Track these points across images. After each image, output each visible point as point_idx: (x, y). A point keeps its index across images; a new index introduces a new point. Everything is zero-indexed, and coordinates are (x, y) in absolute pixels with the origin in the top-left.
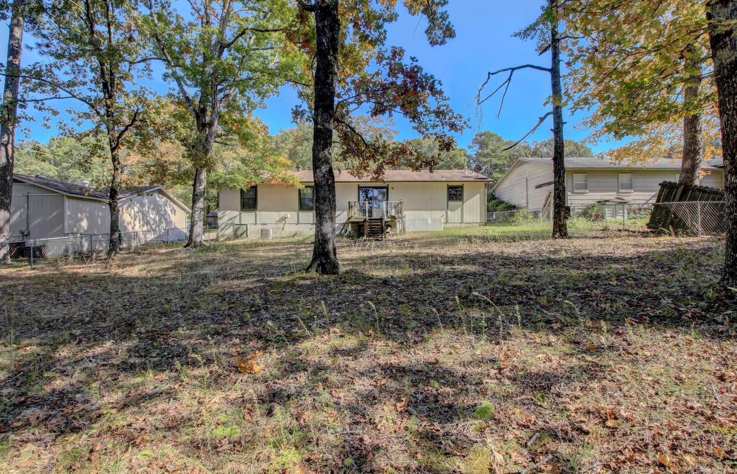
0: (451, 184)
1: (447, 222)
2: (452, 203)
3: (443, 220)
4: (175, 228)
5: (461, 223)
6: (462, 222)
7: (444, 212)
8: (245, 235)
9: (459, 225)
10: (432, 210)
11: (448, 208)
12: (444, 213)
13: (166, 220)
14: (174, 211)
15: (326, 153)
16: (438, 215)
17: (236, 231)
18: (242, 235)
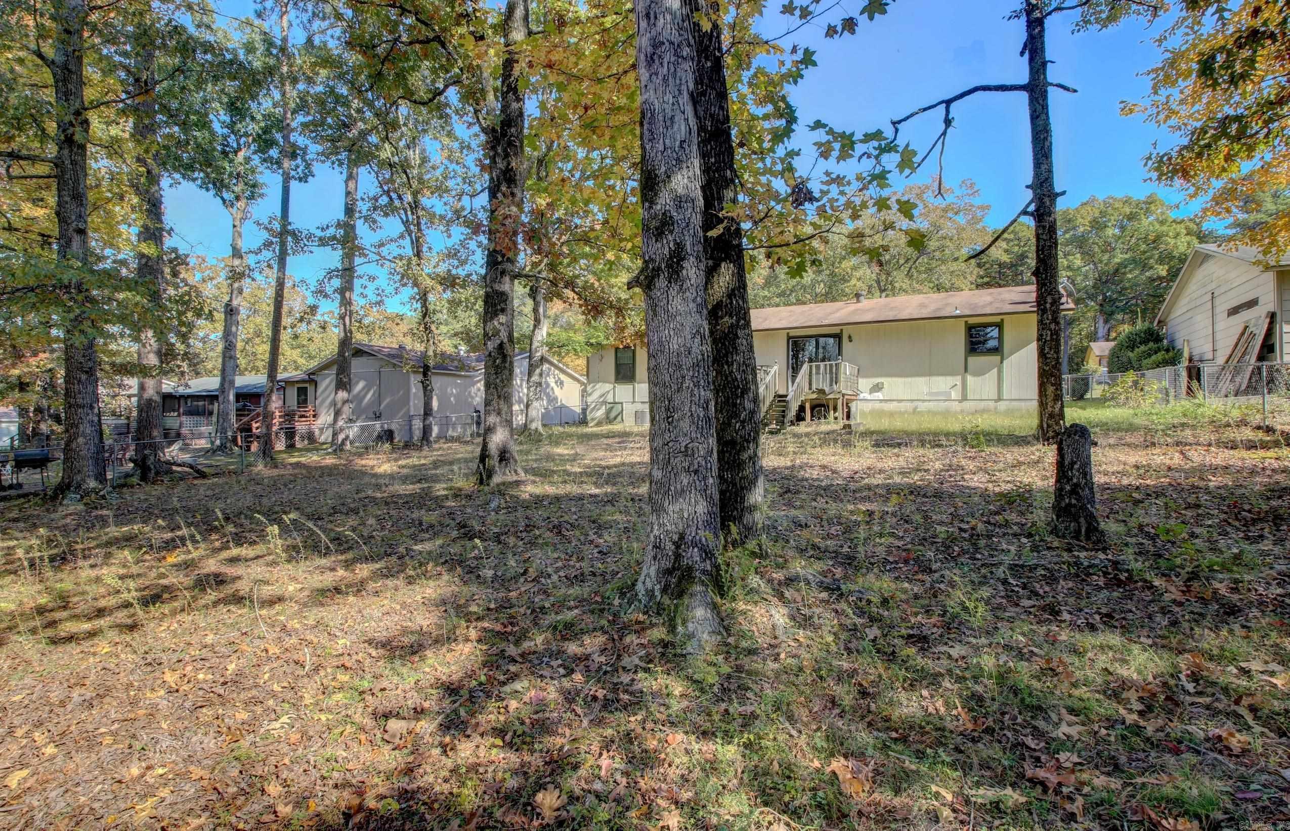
0: (972, 321)
1: (964, 398)
2: (974, 361)
3: (955, 395)
4: (562, 407)
5: (997, 401)
6: (999, 399)
7: (959, 378)
8: (619, 418)
9: (992, 404)
10: (930, 374)
11: (966, 370)
12: (958, 380)
13: (548, 395)
14: (561, 384)
15: (496, 323)
16: (943, 384)
17: (608, 412)
18: (615, 418)
